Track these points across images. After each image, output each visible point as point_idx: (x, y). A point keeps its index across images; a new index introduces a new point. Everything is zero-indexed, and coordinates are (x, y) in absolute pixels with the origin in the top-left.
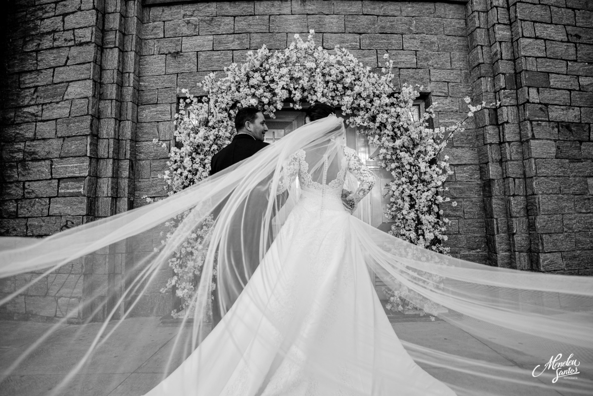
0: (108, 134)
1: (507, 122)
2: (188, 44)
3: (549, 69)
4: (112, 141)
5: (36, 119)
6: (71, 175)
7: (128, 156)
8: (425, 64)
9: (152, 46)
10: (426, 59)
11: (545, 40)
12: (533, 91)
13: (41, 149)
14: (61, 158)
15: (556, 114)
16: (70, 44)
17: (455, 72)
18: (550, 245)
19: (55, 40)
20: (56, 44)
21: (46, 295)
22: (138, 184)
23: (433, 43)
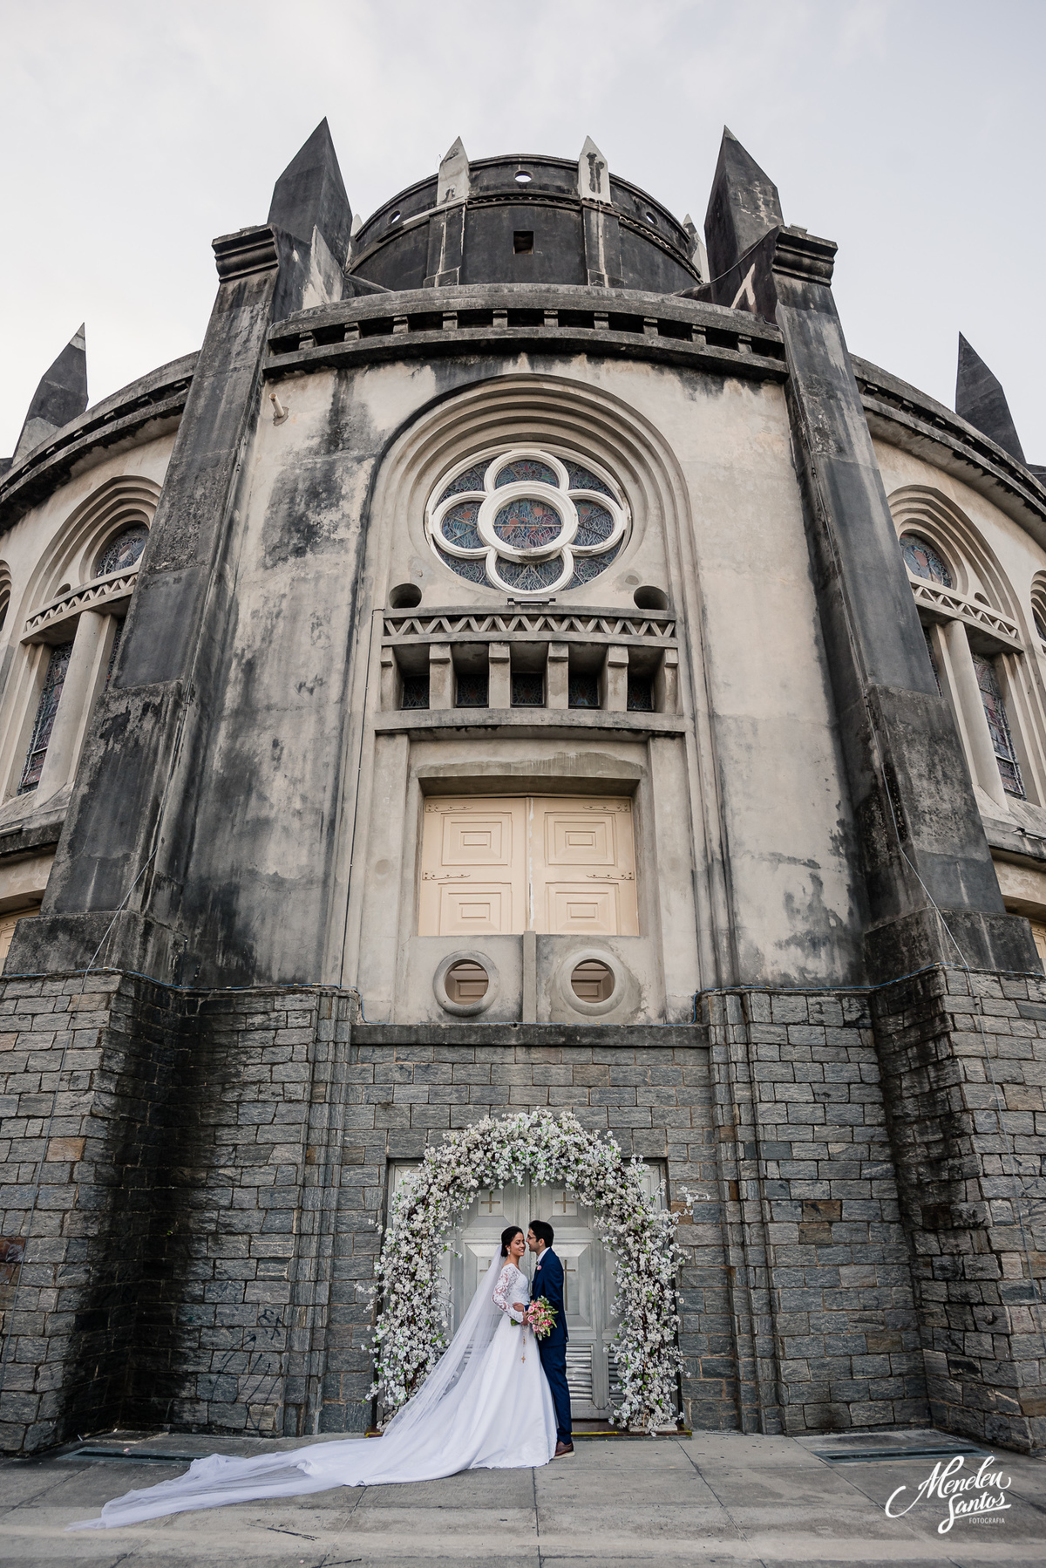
0: (313, 1206)
1: (747, 1200)
2: (400, 1093)
3: (791, 1138)
4: (318, 1215)
5: (233, 1183)
6: (273, 1255)
7: (332, 1231)
8: (661, 1123)
9: (361, 1093)
10: (663, 1117)
11: (787, 1103)
12: (772, 1166)
13: (238, 1220)
14: (262, 1233)
15: (799, 1190)
16: (277, 1099)
17: (696, 1131)
18: (793, 1350)
19: (260, 1092)
20: (262, 1097)
21: (235, 1401)
22: (338, 1263)
23: (670, 1096)
